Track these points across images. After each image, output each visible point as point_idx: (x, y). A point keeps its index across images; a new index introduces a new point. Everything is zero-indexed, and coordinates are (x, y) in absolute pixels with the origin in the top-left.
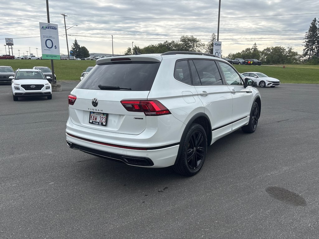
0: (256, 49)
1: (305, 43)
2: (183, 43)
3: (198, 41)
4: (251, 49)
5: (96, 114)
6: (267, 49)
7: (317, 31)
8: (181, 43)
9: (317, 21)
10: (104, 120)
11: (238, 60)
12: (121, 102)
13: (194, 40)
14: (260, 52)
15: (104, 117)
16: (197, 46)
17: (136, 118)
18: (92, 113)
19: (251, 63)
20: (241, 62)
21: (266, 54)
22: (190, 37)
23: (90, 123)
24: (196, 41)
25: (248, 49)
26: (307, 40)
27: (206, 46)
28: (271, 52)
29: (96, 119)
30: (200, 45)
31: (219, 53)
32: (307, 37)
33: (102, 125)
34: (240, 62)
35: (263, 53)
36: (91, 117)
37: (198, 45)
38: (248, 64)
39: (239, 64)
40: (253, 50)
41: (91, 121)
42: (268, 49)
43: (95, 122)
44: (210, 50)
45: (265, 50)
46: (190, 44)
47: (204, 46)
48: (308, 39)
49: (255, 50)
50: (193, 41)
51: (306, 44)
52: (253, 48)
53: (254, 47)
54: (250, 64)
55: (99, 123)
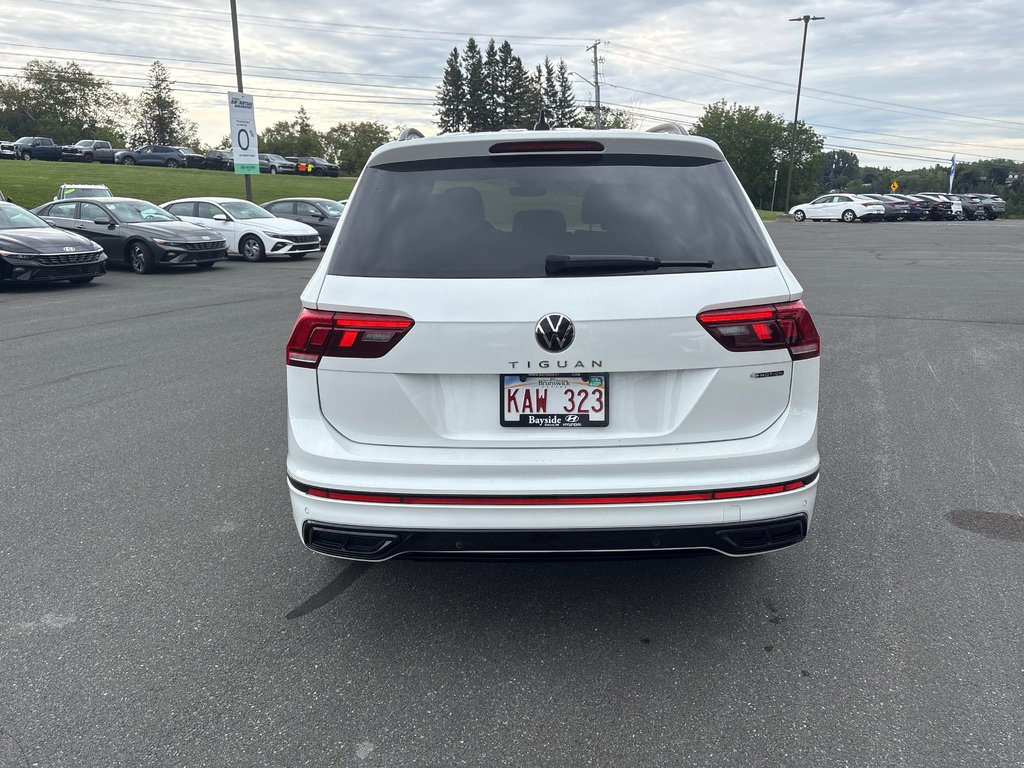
0: (307, 125)
1: (439, 116)
2: (38, 87)
3: (99, 85)
4: (293, 126)
5: (541, 383)
6: (339, 128)
7: (463, 84)
8: (31, 86)
9: (460, 58)
10: (592, 402)
11: (268, 160)
12: (698, 318)
13: (83, 81)
14: (323, 137)
15: (590, 390)
16: (97, 102)
17: (760, 375)
18: (511, 381)
19: (309, 170)
20: (277, 165)
21: (339, 144)
22: (64, 66)
23: (505, 424)
24: (93, 85)
25: (283, 126)
26: (443, 109)
27: (133, 106)
28: (352, 139)
29: (542, 403)
30: (109, 99)
31: (249, 135)
32: (442, 99)
33: (584, 421)
34: (273, 167)
35: (329, 138)
36: (512, 398)
37: (101, 100)
38: (298, 171)
39: (273, 172)
40: (298, 128)
41: (512, 416)
42: (343, 129)
43: (537, 416)
44: (153, 119)
45: (334, 130)
46: (70, 94)
47: (126, 103)
48: (443, 104)
49: (305, 128)
50: (79, 81)
51: (442, 119)
52: (296, 123)
53: (300, 121)
54: (306, 173)
55: (562, 417)
